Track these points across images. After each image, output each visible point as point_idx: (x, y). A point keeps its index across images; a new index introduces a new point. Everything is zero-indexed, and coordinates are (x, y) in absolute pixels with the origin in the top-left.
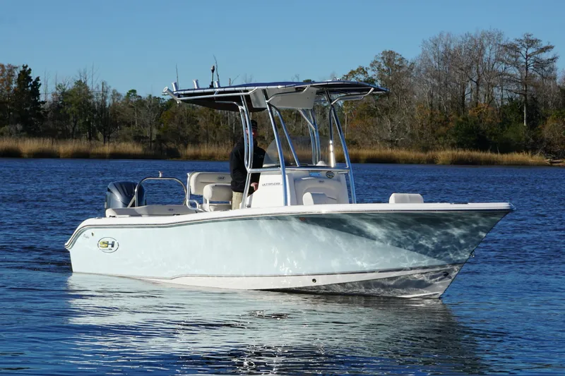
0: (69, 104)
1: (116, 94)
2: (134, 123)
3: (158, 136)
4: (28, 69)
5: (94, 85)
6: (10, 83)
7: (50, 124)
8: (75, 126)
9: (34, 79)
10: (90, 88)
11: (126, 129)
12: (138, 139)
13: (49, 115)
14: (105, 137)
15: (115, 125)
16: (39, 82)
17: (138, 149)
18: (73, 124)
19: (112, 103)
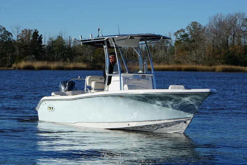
0: (55, 46)
2: (83, 54)
3: (93, 60)
4: (37, 31)
5: (65, 38)
6: (29, 37)
7: (47, 56)
8: (57, 56)
9: (40, 35)
10: (64, 39)
11: (79, 57)
12: (85, 61)
13: (46, 51)
14: (70, 60)
15: (75, 55)
16: (42, 37)
17: (85, 66)
18: (56, 55)
19: (73, 46)
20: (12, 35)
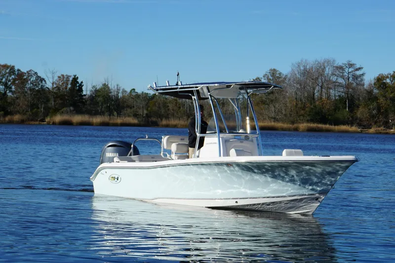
0: (99, 96)
1: (124, 91)
2: (134, 107)
3: (147, 114)
4: (76, 77)
5: (112, 86)
6: (67, 84)
7: (89, 108)
9: (80, 82)
10: (110, 88)
11: (129, 110)
12: (136, 115)
13: (88, 102)
14: (118, 114)
15: (123, 108)
16: (83, 84)
17: (135, 121)
18: (101, 107)
19: (122, 96)
20: (45, 81)
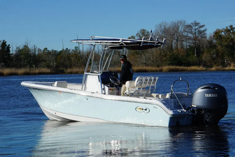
0: (21, 54)
1: (39, 50)
2: (47, 61)
3: (56, 65)
4: (5, 41)
5: (31, 47)
7: (15, 63)
9: (8, 45)
10: (29, 48)
11: (43, 63)
12: (48, 67)
13: (14, 59)
14: (36, 66)
15: (40, 62)
16: (10, 46)
17: (48, 71)
18: (23, 62)
19: (38, 53)
